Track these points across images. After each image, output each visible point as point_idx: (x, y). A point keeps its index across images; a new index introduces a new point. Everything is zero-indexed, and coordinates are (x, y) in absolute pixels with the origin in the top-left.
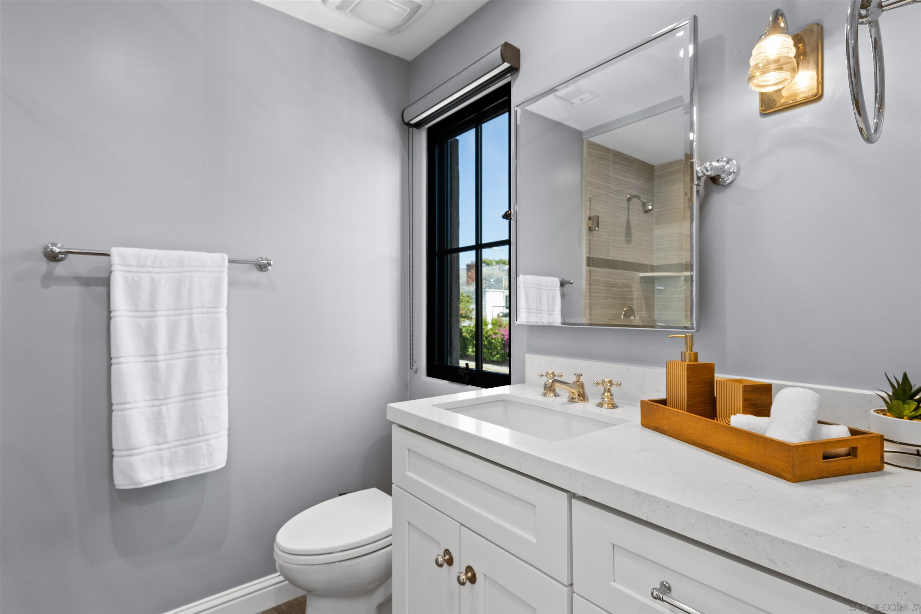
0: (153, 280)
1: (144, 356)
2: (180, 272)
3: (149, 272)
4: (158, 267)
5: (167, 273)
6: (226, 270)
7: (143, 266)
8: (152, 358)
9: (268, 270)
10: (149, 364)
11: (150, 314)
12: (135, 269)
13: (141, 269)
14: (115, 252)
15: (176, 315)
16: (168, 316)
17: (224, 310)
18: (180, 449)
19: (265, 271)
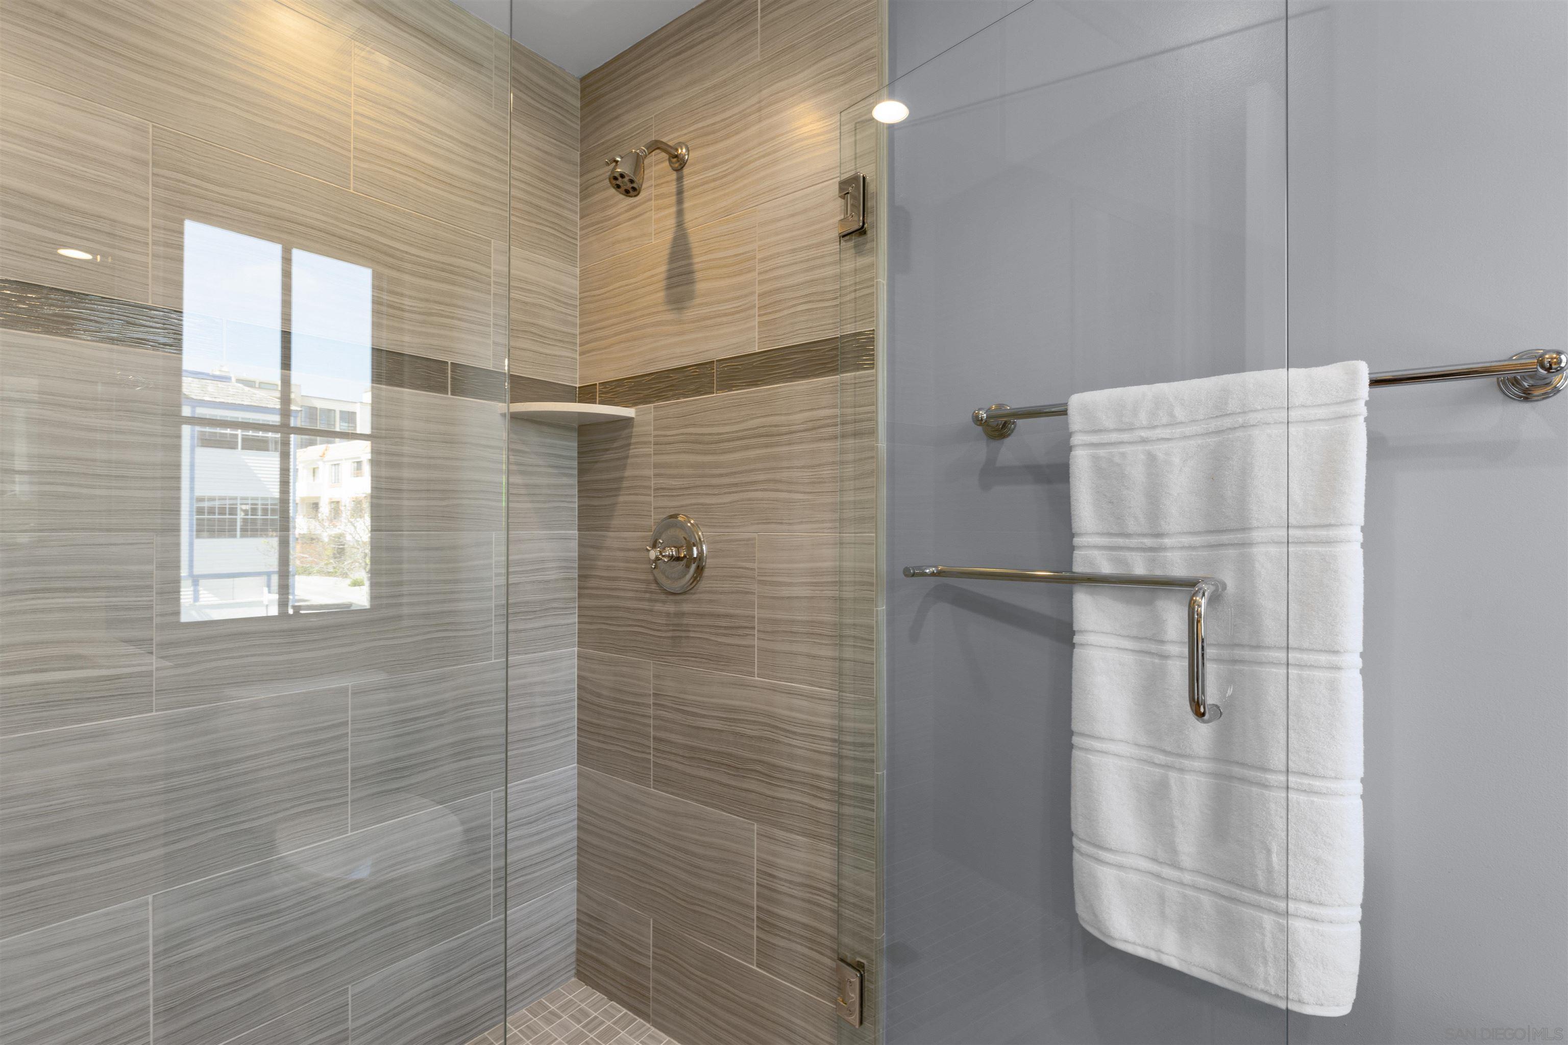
0: (1152, 458)
1: (1136, 638)
2: (1218, 432)
3: (1144, 441)
4: (1165, 426)
5: (1185, 437)
6: (1362, 409)
7: (1131, 429)
8: (1153, 647)
9: (1556, 391)
10: (1148, 659)
11: (1148, 542)
12: (1114, 437)
13: (1125, 436)
14: (1076, 401)
15: (1211, 546)
16: (1192, 548)
17: (1355, 535)
18: (1206, 899)
19: (1546, 396)
